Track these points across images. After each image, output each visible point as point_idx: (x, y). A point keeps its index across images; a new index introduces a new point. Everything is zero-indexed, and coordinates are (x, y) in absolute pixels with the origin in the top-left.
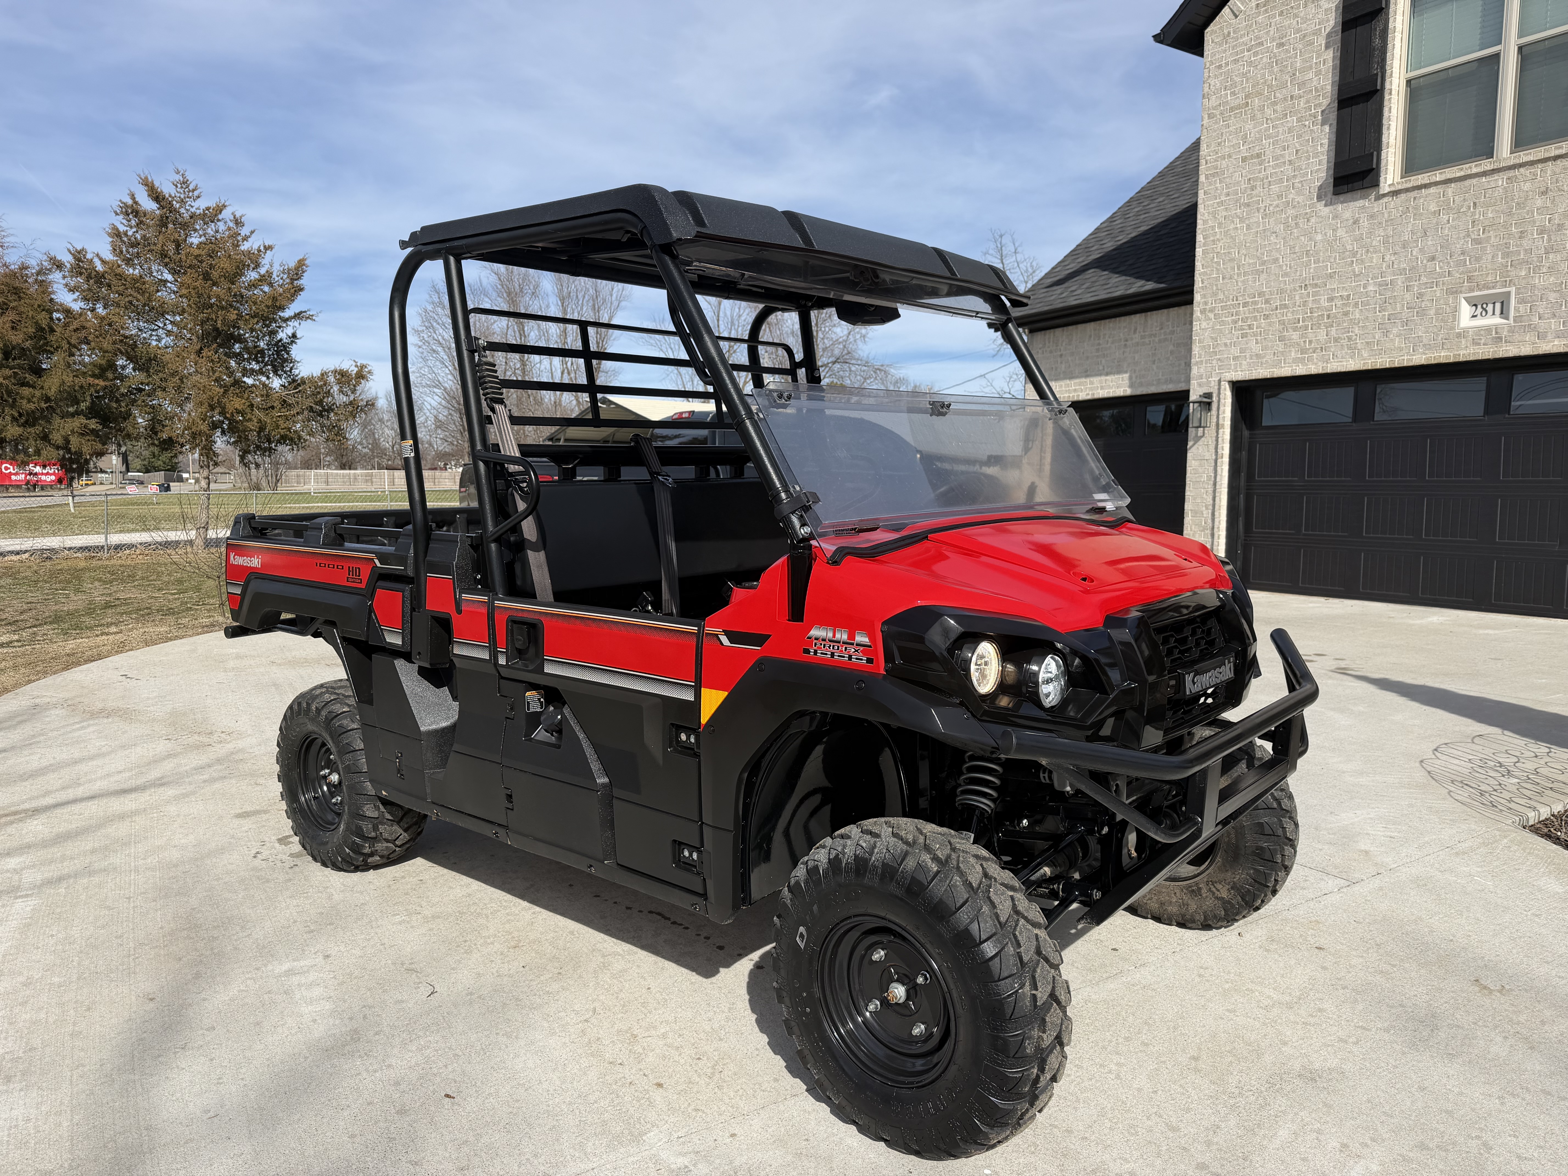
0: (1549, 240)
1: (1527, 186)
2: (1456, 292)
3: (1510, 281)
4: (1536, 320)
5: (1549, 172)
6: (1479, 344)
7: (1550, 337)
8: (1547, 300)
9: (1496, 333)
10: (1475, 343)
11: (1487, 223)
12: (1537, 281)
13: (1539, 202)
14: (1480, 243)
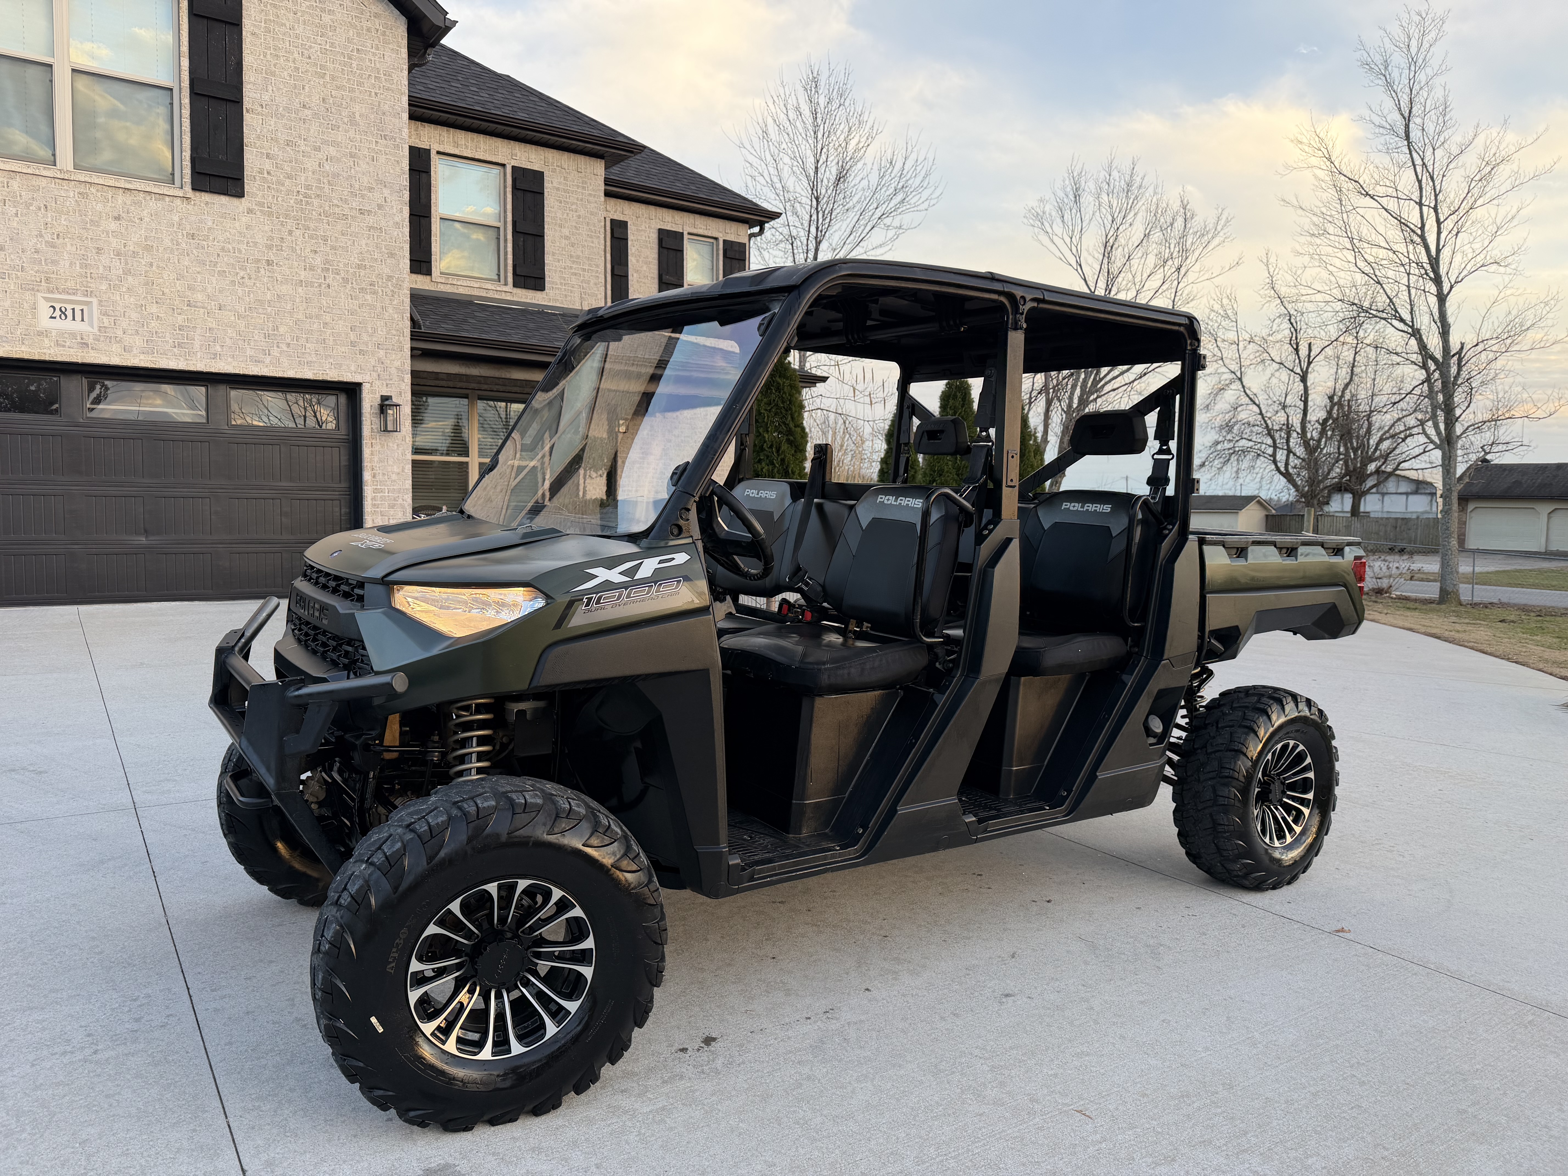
0: (127, 263)
1: (99, 207)
2: (33, 289)
3: (91, 292)
4: (120, 333)
5: (120, 201)
6: (64, 346)
7: (135, 351)
8: (129, 317)
9: (82, 339)
10: (58, 344)
11: (60, 229)
12: (118, 298)
13: (113, 226)
14: (54, 247)
